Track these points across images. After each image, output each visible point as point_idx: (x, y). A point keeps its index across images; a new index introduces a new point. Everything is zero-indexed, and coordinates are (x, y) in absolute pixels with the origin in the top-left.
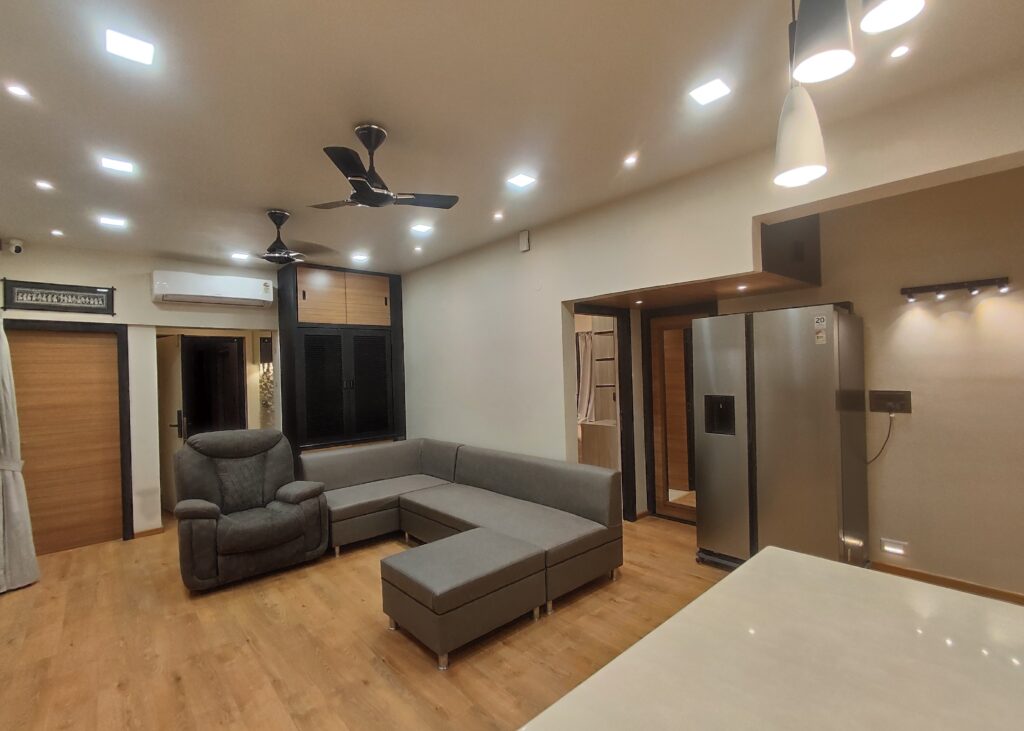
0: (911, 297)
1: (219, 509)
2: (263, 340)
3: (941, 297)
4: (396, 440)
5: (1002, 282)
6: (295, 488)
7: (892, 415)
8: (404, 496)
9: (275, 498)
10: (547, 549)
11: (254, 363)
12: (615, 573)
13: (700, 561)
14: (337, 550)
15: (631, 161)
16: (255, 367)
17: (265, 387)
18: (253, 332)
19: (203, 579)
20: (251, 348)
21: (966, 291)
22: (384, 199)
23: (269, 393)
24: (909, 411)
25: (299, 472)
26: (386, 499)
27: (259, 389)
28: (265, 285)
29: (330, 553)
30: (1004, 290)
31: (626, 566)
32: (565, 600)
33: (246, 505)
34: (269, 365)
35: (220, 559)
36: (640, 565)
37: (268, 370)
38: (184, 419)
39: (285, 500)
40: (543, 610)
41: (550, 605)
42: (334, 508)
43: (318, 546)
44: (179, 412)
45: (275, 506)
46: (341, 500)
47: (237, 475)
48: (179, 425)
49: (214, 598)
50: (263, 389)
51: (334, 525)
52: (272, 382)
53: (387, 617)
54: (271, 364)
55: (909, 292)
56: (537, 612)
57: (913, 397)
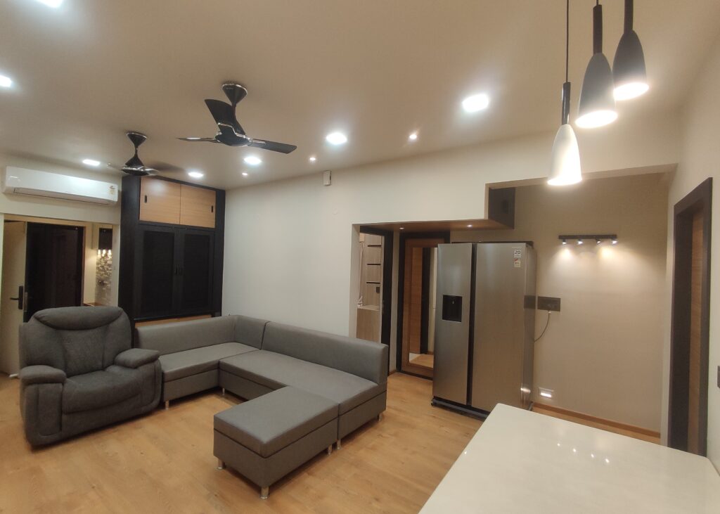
0: (564, 241)
1: (65, 374)
2: (101, 230)
3: (580, 243)
4: (213, 316)
5: (613, 237)
6: (133, 355)
7: (550, 312)
8: (221, 360)
9: (114, 363)
10: (339, 403)
11: (92, 248)
12: (380, 416)
13: (434, 405)
14: (167, 403)
15: (413, 137)
16: (93, 252)
17: (102, 267)
18: (93, 224)
19: (47, 435)
20: (91, 237)
21: (594, 240)
22: (242, 141)
23: (106, 274)
24: (559, 310)
25: (135, 341)
26: (208, 363)
27: (95, 270)
28: (111, 187)
29: (161, 406)
30: (614, 242)
31: (389, 411)
32: (348, 438)
33: (88, 370)
34: (107, 252)
35: (64, 417)
36: (396, 409)
37: (106, 255)
38: (25, 295)
39: (125, 365)
40: (335, 446)
41: (339, 443)
42: (167, 371)
43: (152, 402)
44: (21, 288)
45: (115, 369)
46: (173, 363)
47: (79, 345)
48: (20, 299)
49: (57, 451)
50: (100, 270)
51: (166, 384)
52: (109, 265)
53: (216, 460)
54: (110, 251)
55: (564, 238)
56: (330, 448)
57: (561, 301)
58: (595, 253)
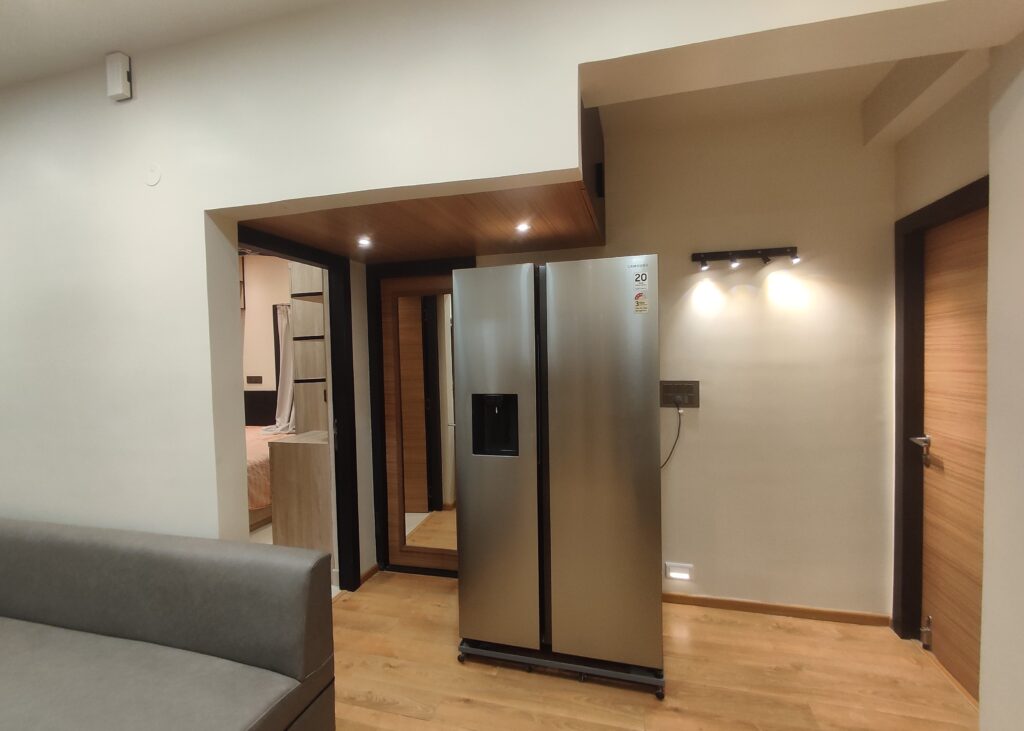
0: (704, 264)
3: (735, 265)
5: (795, 251)
7: (681, 411)
13: (465, 658)
21: (759, 260)
24: (698, 406)
30: (796, 261)
55: (700, 258)
57: (701, 388)
58: (758, 285)
